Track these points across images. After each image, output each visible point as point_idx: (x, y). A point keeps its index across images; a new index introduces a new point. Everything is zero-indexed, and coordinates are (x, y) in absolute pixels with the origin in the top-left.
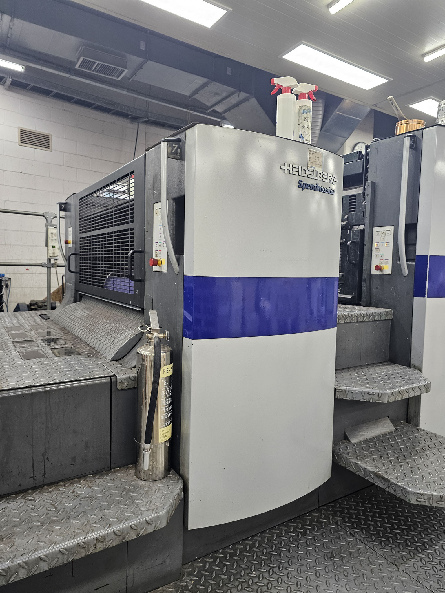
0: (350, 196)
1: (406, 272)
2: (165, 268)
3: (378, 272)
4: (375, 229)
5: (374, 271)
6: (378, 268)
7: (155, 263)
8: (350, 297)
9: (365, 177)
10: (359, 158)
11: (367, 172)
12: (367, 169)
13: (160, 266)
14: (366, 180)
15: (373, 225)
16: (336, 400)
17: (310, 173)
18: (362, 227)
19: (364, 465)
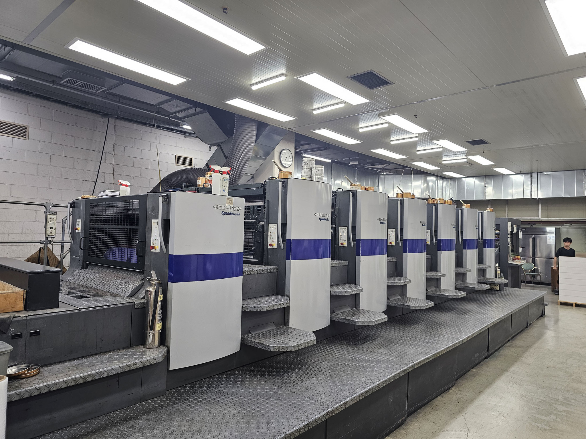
0: (258, 206)
1: (282, 247)
2: (158, 250)
3: (271, 247)
4: (269, 225)
5: (269, 247)
6: (271, 245)
7: (153, 248)
8: (258, 260)
9: (265, 197)
10: (262, 186)
11: (265, 195)
12: (265, 193)
13: (156, 249)
14: (265, 199)
15: (268, 223)
16: (242, 311)
17: (227, 208)
18: (263, 223)
19: (254, 340)
